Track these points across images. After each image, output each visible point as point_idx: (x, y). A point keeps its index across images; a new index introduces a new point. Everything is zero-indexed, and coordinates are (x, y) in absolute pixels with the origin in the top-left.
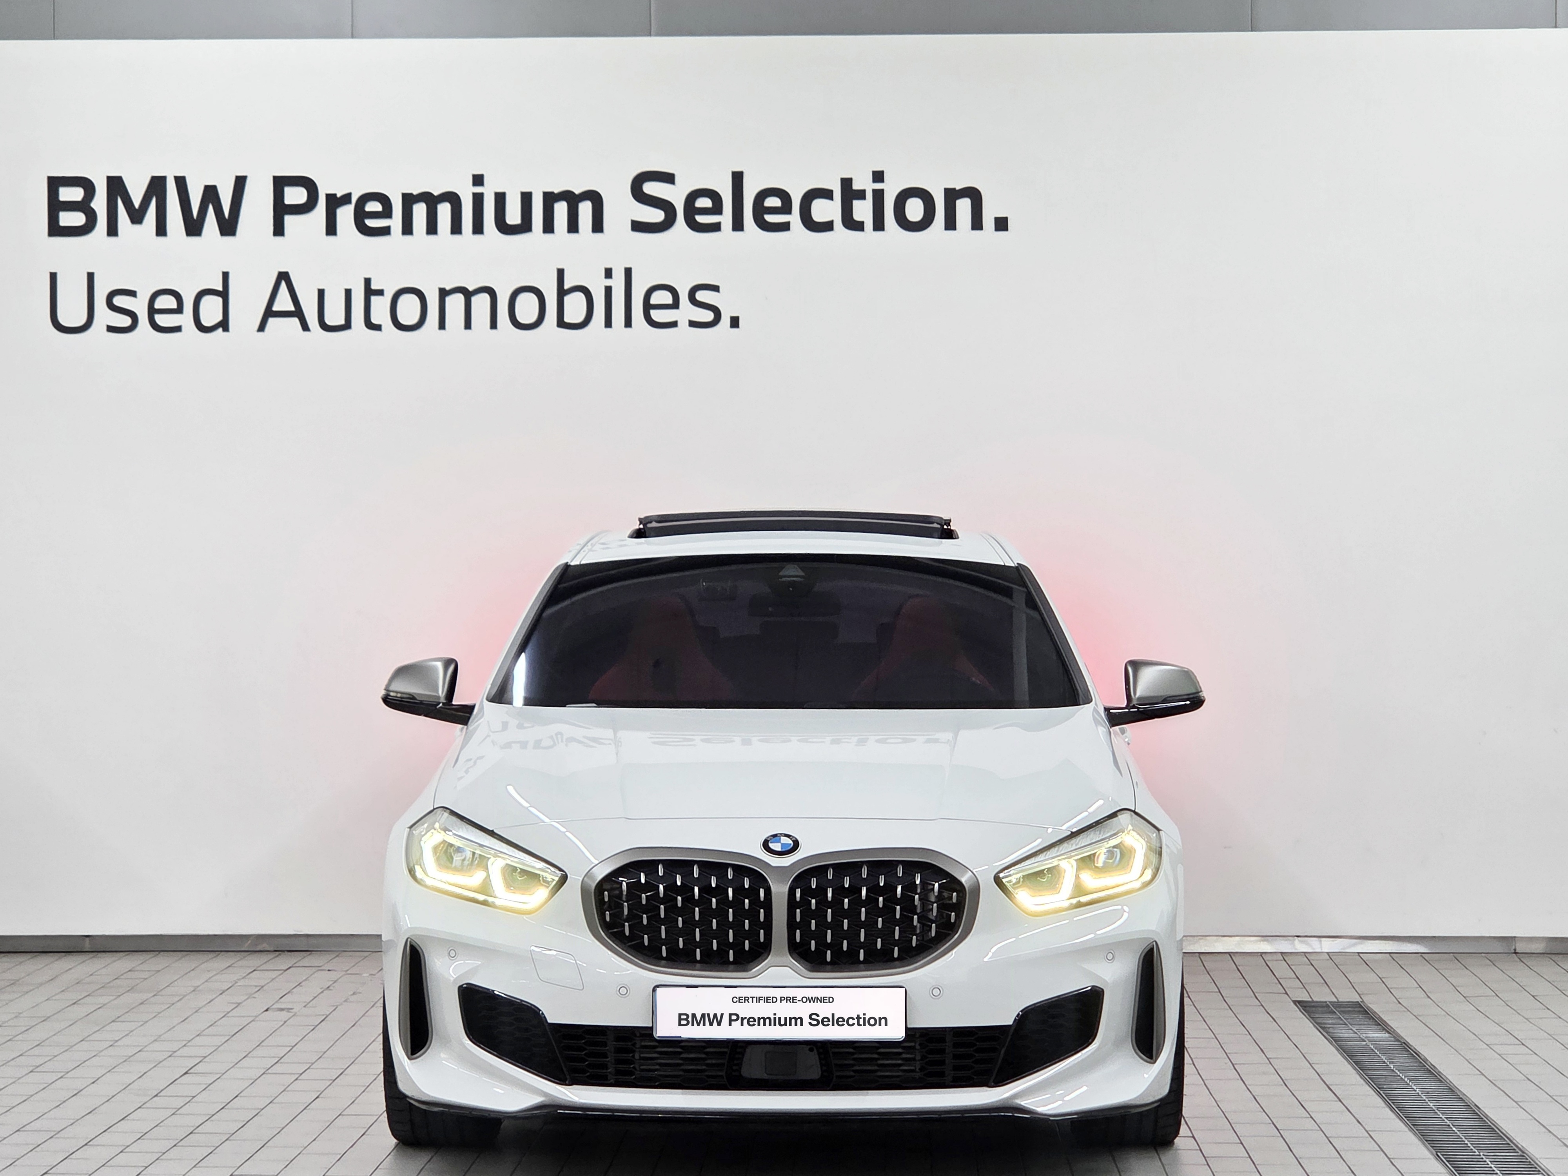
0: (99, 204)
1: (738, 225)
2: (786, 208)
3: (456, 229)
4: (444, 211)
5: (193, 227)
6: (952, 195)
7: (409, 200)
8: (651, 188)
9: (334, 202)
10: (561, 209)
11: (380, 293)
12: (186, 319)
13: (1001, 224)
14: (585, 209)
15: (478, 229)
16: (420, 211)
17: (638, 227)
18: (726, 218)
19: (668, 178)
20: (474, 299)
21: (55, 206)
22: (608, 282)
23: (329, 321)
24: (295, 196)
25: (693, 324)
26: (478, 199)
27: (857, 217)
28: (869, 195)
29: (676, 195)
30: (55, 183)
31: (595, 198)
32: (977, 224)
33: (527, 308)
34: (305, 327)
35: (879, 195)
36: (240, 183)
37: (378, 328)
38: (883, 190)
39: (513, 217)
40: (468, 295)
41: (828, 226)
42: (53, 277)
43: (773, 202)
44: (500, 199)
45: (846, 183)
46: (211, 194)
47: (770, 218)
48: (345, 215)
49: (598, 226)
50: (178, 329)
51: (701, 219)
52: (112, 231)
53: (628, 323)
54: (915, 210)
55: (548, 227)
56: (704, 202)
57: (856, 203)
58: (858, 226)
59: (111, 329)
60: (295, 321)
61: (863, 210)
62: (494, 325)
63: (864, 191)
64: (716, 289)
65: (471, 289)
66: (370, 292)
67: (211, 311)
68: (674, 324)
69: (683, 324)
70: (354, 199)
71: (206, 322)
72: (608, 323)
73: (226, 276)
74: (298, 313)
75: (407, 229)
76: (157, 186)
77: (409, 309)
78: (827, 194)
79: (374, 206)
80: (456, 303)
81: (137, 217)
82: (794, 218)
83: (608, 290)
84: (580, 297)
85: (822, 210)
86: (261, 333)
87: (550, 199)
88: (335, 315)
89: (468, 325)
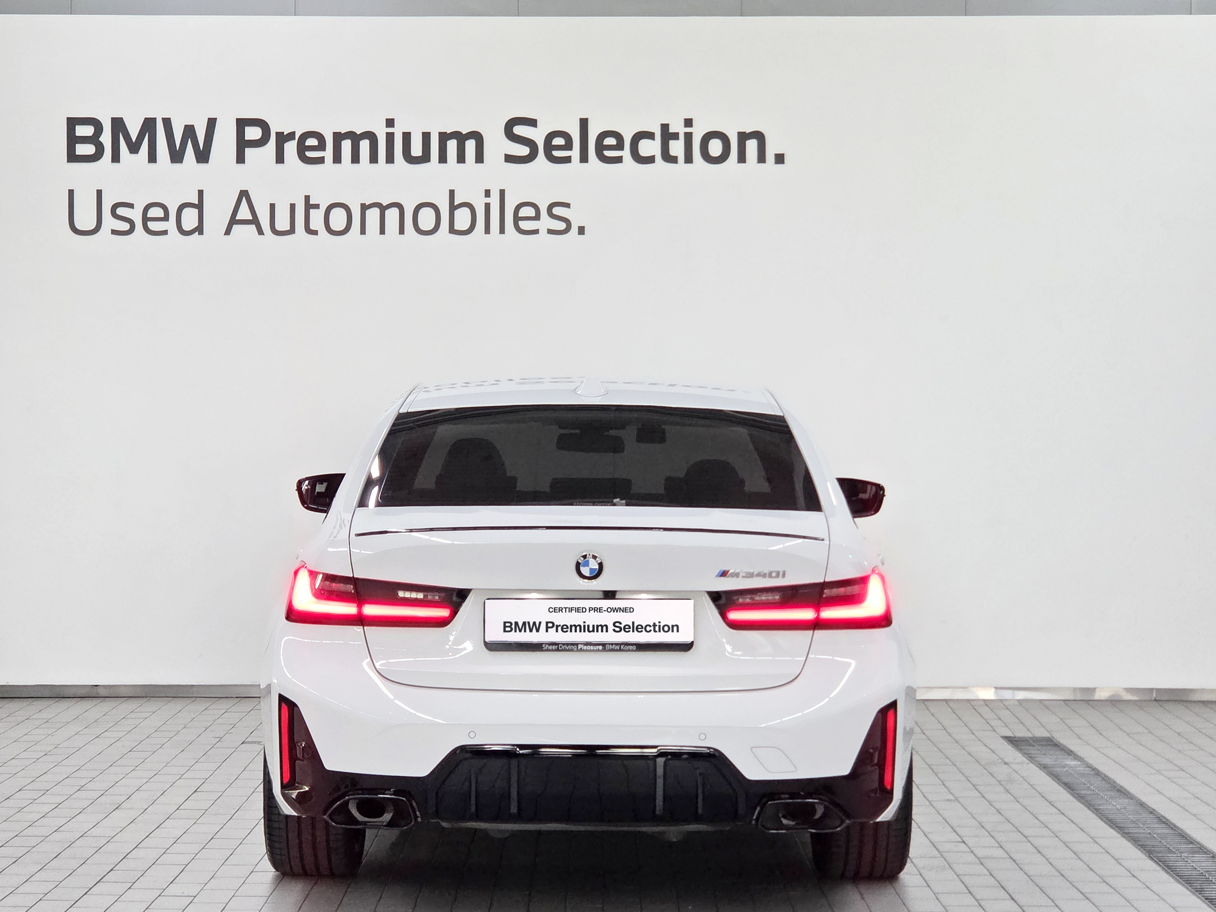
0: (106, 138)
1: (584, 158)
2: (620, 146)
3: (374, 159)
4: (365, 145)
5: (177, 156)
6: (743, 137)
7: (338, 137)
8: (519, 130)
9: (283, 138)
10: (452, 145)
11: (317, 206)
12: (171, 225)
13: (780, 159)
14: (470, 146)
15: (390, 159)
16: (346, 145)
17: (510, 159)
18: (575, 153)
19: (532, 123)
20: (387, 212)
21: (73, 140)
22: (488, 200)
23: (279, 227)
24: (253, 133)
25: (550, 232)
26: (390, 137)
27: (672, 153)
28: (682, 137)
29: (538, 135)
30: (72, 123)
31: (477, 136)
32: (762, 158)
33: (427, 219)
34: (260, 232)
35: (689, 137)
36: (212, 123)
37: (315, 233)
38: (691, 133)
39: (417, 150)
40: (383, 209)
41: (650, 160)
42: (71, 193)
43: (610, 141)
44: (407, 136)
45: (665, 127)
46: (190, 131)
47: (608, 153)
48: (291, 148)
49: (480, 158)
50: (165, 233)
51: (556, 153)
52: (116, 158)
53: (502, 231)
54: (715, 148)
55: (443, 159)
56: (559, 141)
57: (672, 143)
58: (673, 160)
59: (114, 232)
60: (253, 227)
61: (677, 148)
62: (402, 231)
63: (678, 133)
64: (567, 205)
65: (384, 205)
66: (309, 206)
67: (190, 218)
68: (536, 232)
69: (543, 232)
70: (297, 137)
71: (186, 227)
72: (487, 230)
73: (201, 193)
74: (255, 221)
75: (337, 159)
76: (149, 125)
77: (338, 219)
78: (650, 136)
79: (312, 142)
80: (373, 215)
81: (134, 148)
82: (626, 153)
83: (487, 206)
84: (466, 211)
85: (647, 148)
86: (226, 236)
87: (444, 137)
88: (282, 224)
89: (382, 231)
